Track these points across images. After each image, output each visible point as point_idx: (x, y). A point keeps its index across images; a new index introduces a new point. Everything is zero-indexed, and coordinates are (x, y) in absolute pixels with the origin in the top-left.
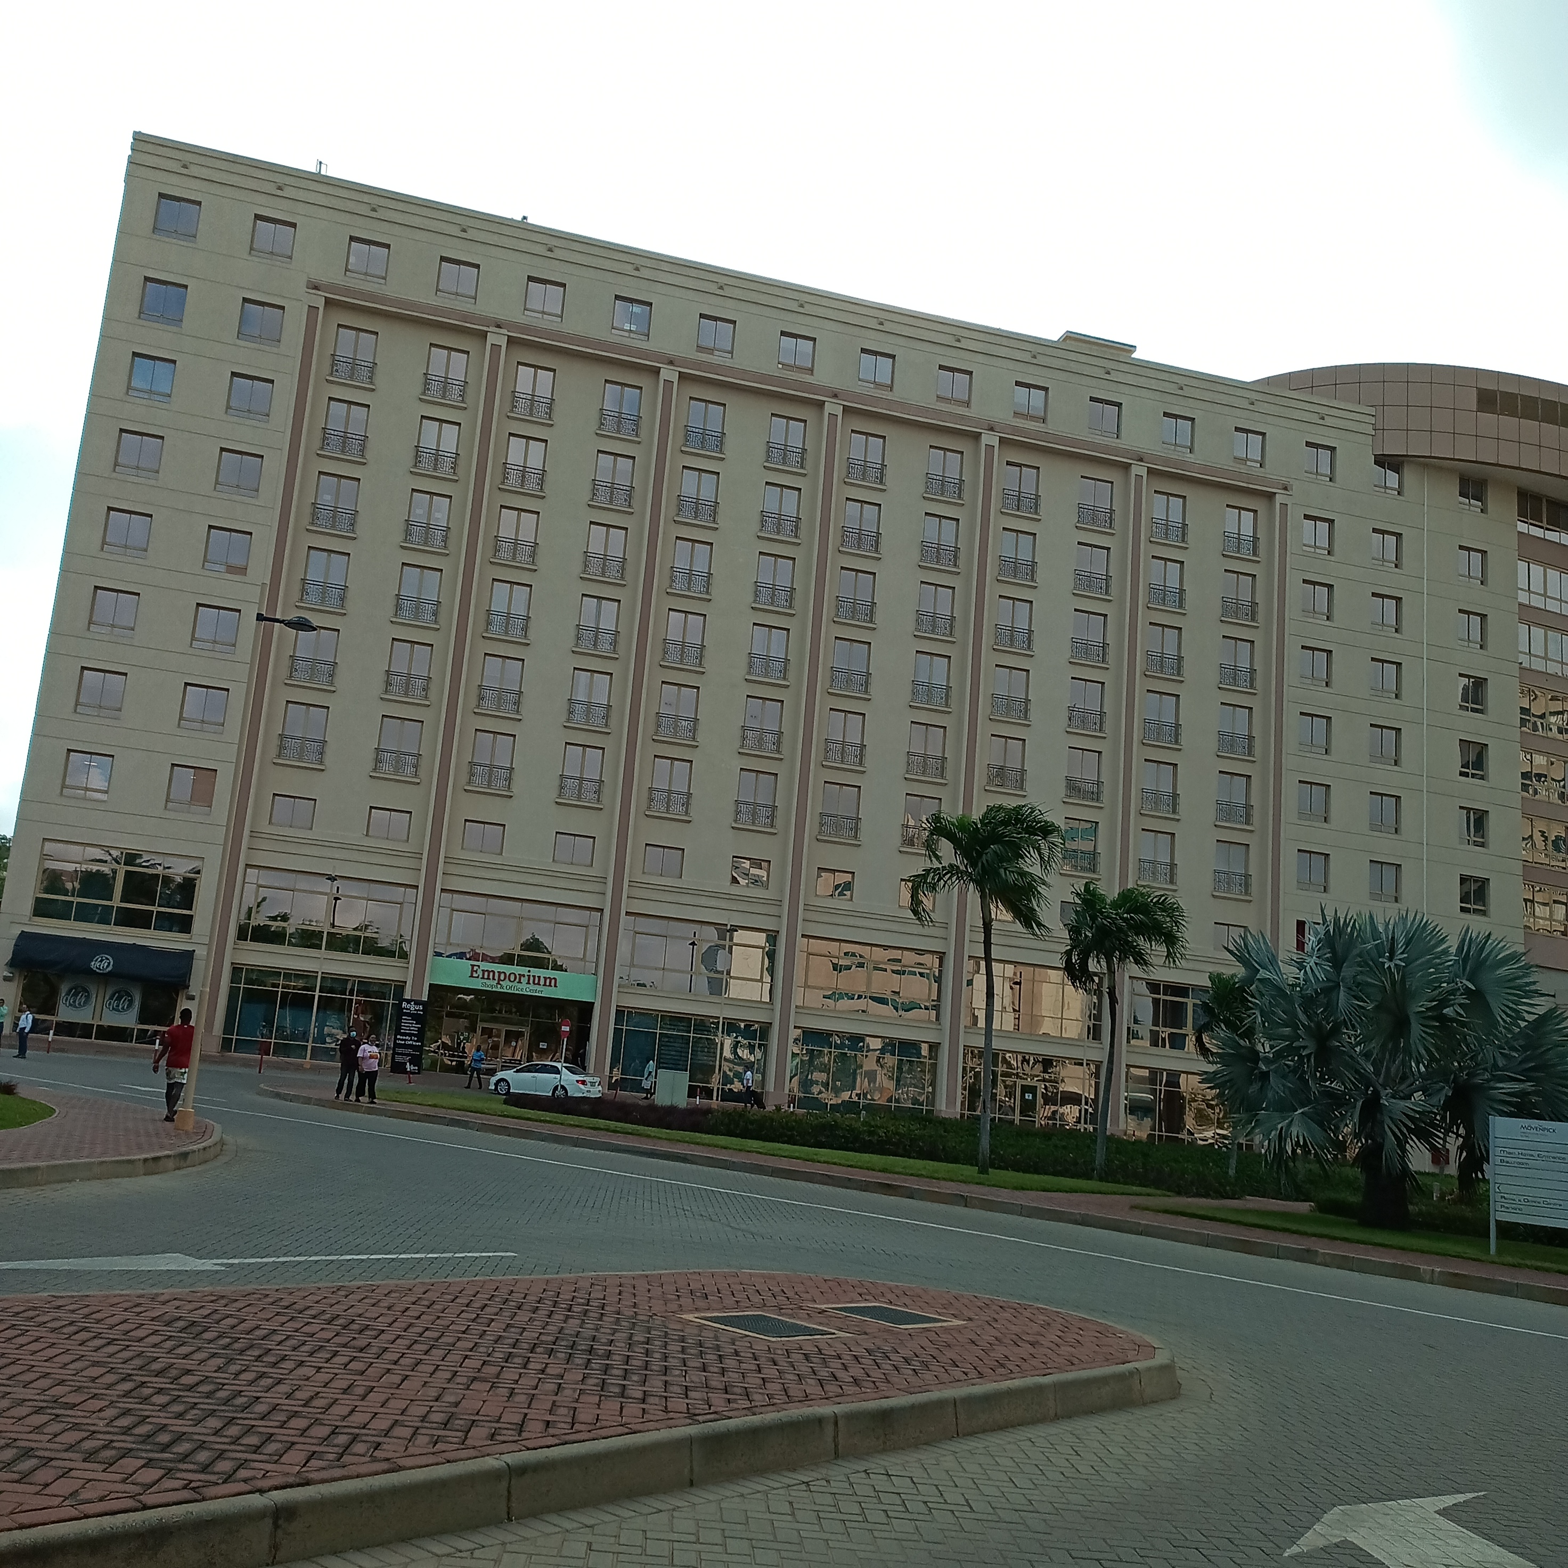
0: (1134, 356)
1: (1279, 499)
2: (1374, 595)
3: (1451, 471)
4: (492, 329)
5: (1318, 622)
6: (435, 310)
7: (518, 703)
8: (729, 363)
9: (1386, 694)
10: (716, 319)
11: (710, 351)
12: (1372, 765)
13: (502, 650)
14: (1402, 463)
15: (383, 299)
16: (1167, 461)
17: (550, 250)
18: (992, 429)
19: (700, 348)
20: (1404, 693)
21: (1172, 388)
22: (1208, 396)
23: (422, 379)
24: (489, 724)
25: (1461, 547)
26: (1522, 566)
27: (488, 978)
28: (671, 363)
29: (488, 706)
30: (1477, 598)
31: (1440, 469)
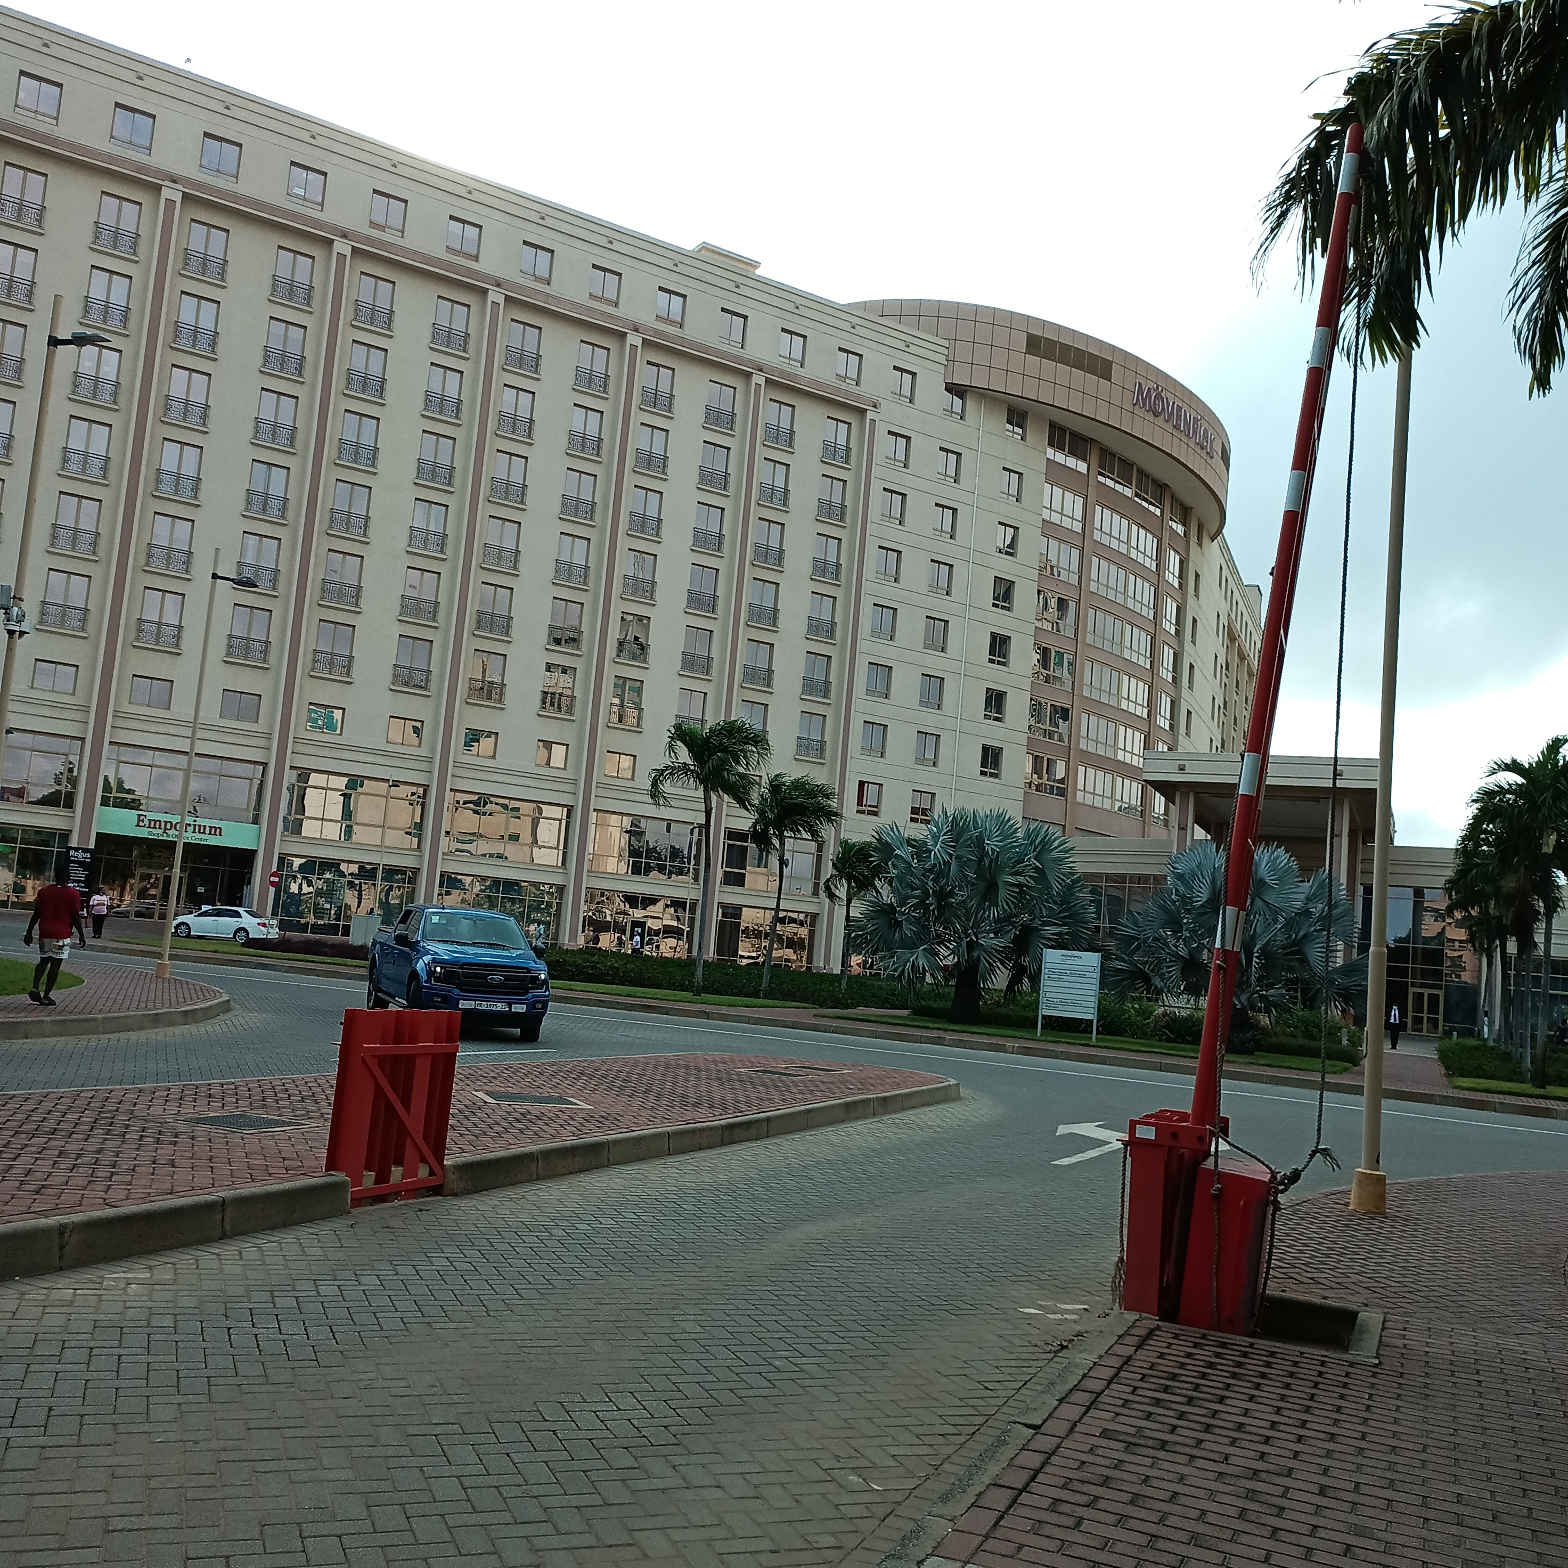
0: (758, 272)
1: (870, 415)
2: (937, 505)
3: (1001, 401)
4: (166, 183)
5: (893, 526)
6: (111, 158)
7: (188, 563)
8: (400, 242)
9: (939, 591)
10: (388, 196)
11: (382, 228)
12: (925, 651)
13: (172, 509)
14: (966, 392)
15: (55, 141)
16: (782, 373)
17: (227, 108)
18: (636, 330)
19: (373, 224)
20: (954, 591)
21: (789, 306)
22: (818, 316)
23: (92, 228)
24: (159, 583)
25: (1004, 469)
26: (1047, 487)
27: (155, 828)
28: (344, 236)
29: (158, 564)
30: (1012, 513)
31: (993, 399)
